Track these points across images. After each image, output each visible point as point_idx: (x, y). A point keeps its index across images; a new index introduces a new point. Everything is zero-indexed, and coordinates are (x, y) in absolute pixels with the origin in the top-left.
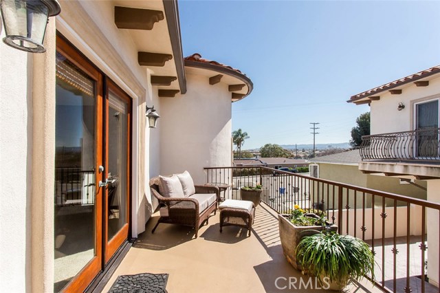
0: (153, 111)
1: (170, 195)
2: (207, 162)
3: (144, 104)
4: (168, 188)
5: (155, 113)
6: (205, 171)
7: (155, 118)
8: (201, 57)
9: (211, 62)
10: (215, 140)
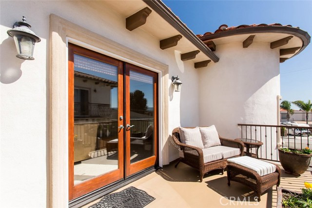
0: (177, 79)
1: (186, 142)
2: (242, 119)
3: (167, 76)
4: (184, 137)
5: (178, 81)
6: (240, 127)
7: (178, 84)
8: (227, 26)
9: (238, 27)
10: (250, 99)
